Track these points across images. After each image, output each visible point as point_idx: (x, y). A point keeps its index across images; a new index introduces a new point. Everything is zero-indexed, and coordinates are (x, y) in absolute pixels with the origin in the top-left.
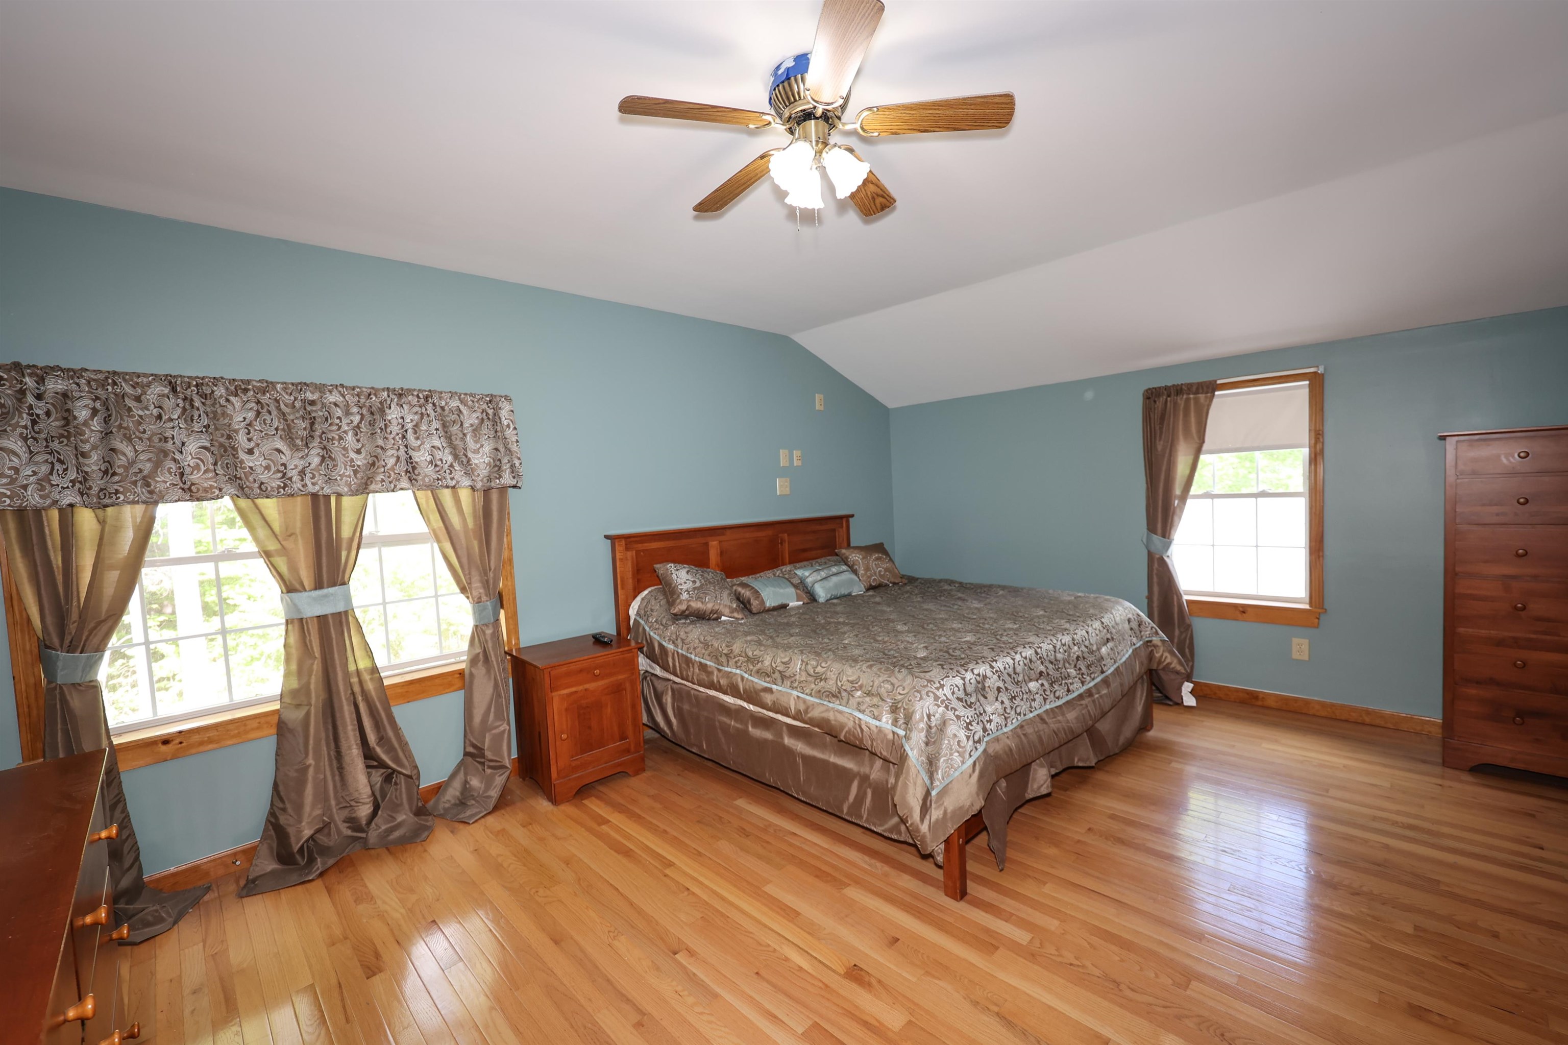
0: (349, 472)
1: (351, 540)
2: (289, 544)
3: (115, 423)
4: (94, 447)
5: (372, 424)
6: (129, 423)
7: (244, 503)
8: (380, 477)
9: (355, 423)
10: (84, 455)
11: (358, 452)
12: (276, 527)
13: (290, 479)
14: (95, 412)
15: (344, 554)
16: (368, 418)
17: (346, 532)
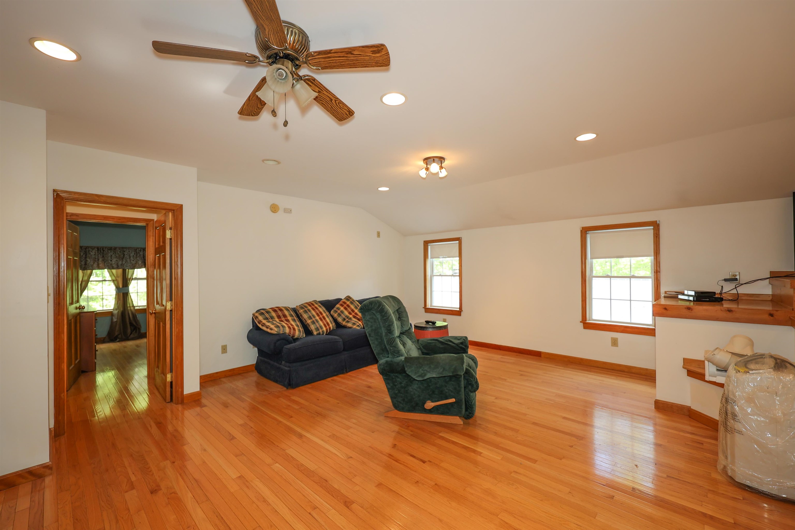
0: (131, 265)
1: (130, 278)
2: (117, 279)
3: (87, 256)
4: (83, 260)
5: (137, 255)
6: (90, 256)
7: (109, 270)
8: (137, 266)
9: (133, 255)
10: (82, 261)
11: (133, 261)
12: (115, 275)
13: (119, 266)
14: (84, 254)
15: (128, 281)
16: (136, 254)
17: (129, 277)
